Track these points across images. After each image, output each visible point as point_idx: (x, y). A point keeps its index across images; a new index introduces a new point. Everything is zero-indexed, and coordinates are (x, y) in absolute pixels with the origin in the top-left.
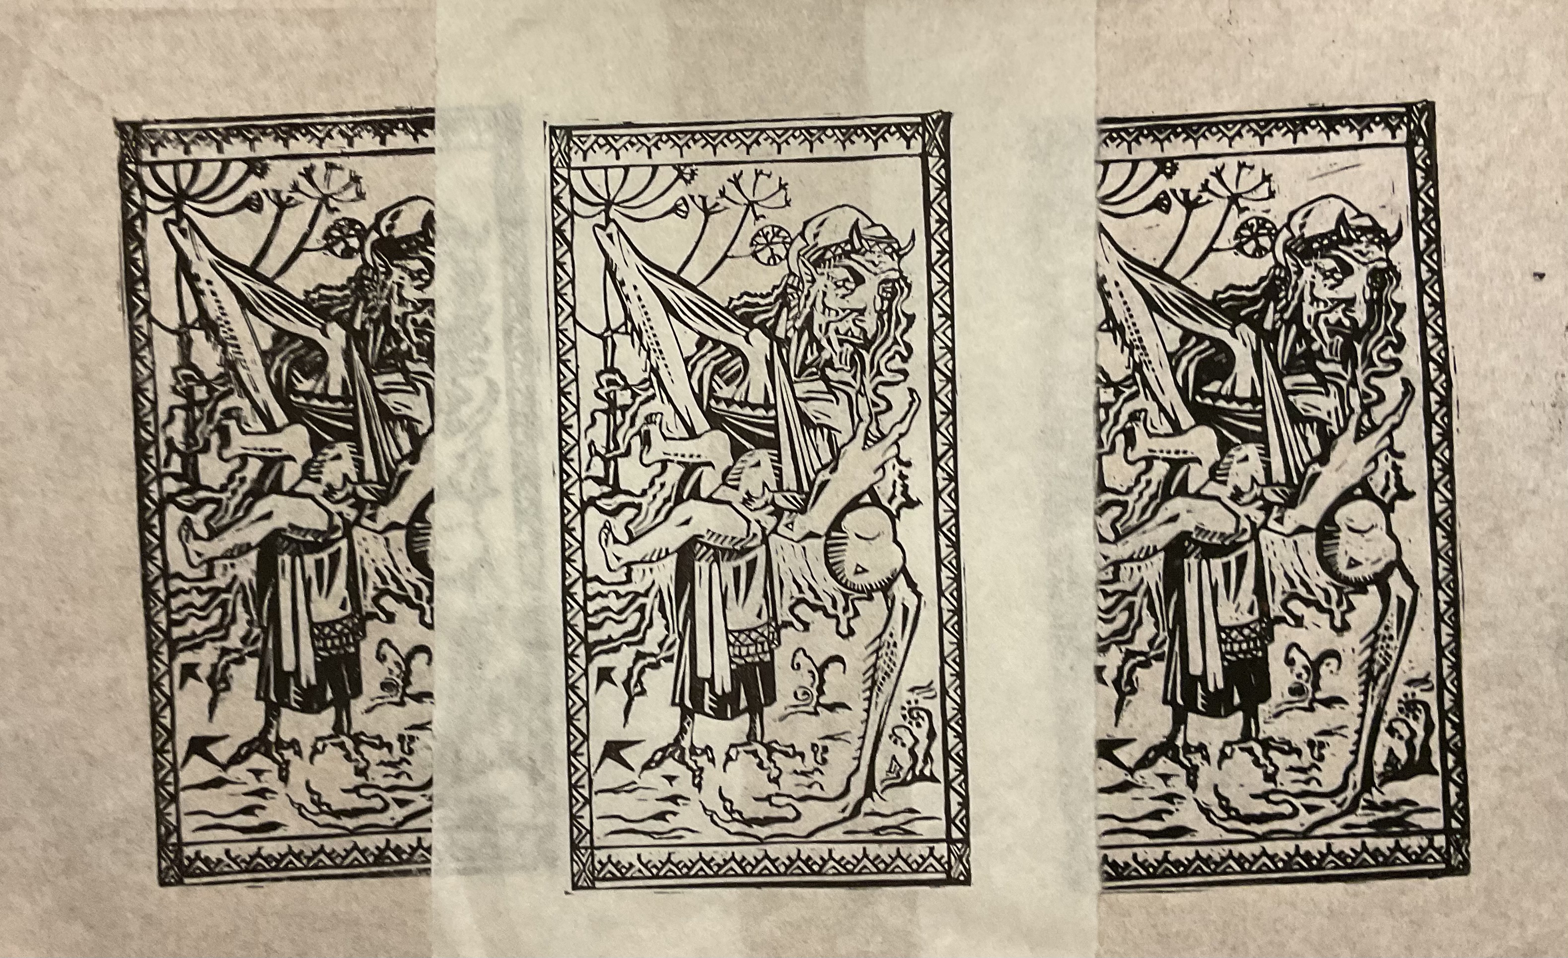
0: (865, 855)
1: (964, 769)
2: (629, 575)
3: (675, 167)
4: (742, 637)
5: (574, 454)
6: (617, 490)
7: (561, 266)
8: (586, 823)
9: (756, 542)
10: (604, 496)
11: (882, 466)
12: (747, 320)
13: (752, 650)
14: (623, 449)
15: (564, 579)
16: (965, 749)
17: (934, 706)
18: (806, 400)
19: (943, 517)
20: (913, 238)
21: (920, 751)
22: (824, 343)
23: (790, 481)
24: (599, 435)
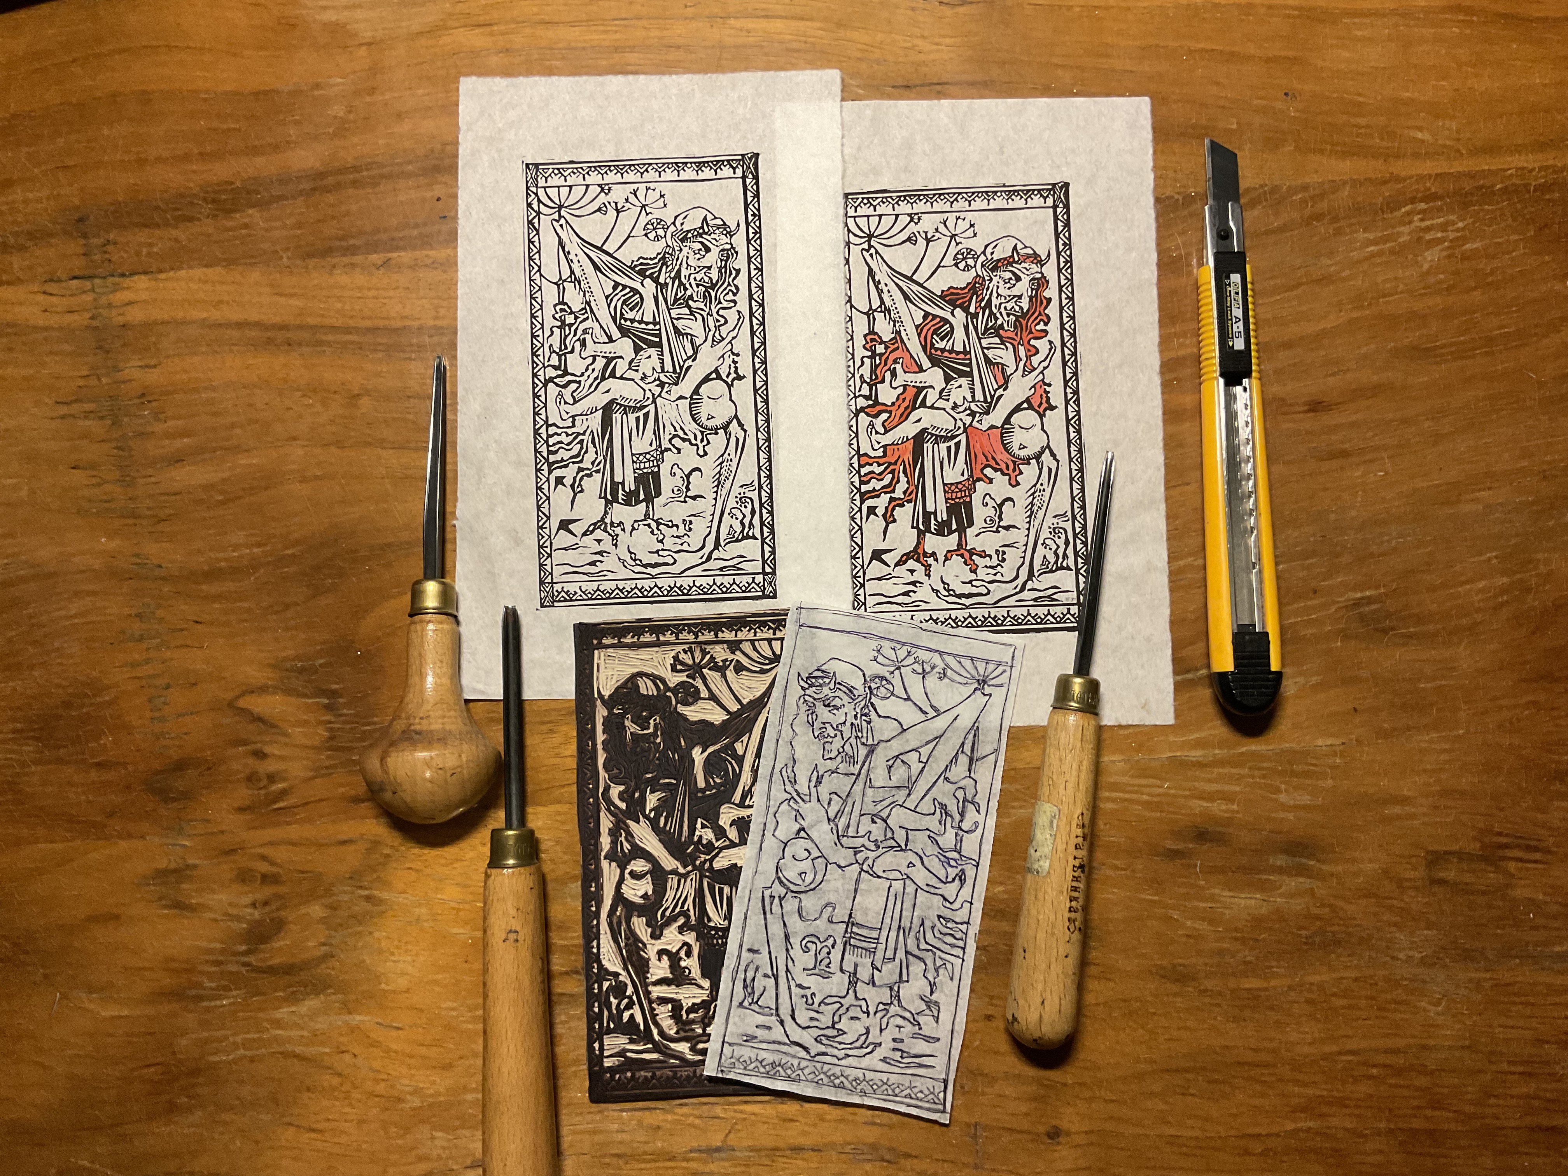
0: (715, 583)
1: (772, 532)
2: (573, 422)
3: (600, 185)
4: (641, 458)
5: (540, 352)
6: (566, 373)
7: (533, 243)
8: (548, 568)
9: (650, 402)
10: (558, 376)
11: (723, 356)
12: (642, 273)
13: (647, 465)
14: (569, 349)
15: (535, 425)
16: (773, 520)
17: (755, 495)
18: (677, 319)
19: (759, 385)
20: (738, 225)
21: (746, 522)
22: (688, 286)
23: (668, 367)
24: (555, 341)
